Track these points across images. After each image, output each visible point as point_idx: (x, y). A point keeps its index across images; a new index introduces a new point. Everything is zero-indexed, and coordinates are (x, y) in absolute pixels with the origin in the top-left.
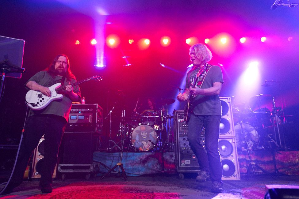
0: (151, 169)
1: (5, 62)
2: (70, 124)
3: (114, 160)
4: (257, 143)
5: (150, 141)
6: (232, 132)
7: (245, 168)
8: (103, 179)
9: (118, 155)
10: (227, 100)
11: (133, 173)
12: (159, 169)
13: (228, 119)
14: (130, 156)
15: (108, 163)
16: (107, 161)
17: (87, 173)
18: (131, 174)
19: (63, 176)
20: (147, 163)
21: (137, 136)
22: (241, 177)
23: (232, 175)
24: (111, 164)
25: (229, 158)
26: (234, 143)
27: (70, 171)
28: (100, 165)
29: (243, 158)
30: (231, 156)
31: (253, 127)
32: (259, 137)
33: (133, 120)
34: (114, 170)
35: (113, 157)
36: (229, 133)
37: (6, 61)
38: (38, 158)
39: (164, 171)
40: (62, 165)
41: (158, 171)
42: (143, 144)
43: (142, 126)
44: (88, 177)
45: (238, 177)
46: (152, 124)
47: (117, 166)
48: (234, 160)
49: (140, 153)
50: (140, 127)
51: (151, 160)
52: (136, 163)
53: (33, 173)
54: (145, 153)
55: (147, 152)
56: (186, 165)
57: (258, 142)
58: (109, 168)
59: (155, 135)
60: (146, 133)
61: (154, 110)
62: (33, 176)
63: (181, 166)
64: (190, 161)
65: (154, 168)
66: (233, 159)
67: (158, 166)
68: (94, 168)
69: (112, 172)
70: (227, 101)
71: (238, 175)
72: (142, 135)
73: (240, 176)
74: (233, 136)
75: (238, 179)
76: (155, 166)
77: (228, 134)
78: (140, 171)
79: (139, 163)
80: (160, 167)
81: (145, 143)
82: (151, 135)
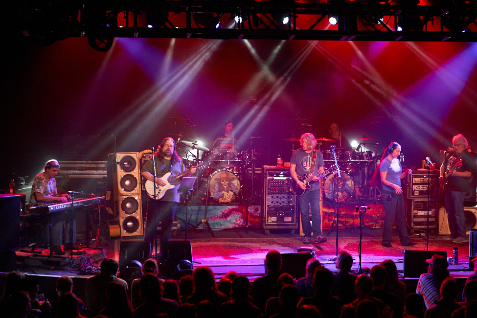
0: (234, 223)
5: (231, 191)
9: (197, 209)
11: (215, 228)
12: (243, 224)
14: (210, 210)
20: (230, 217)
21: (217, 185)
31: (349, 177)
34: (198, 226)
39: (248, 225)
41: (241, 225)
42: (223, 194)
43: (222, 173)
47: (202, 222)
51: (234, 214)
52: (217, 218)
56: (273, 222)
59: (238, 185)
60: (227, 182)
63: (267, 222)
64: (276, 218)
67: (242, 220)
68: (180, 225)
72: (223, 184)
78: (221, 225)
79: (221, 218)
80: (244, 221)
81: (226, 193)
82: (233, 184)
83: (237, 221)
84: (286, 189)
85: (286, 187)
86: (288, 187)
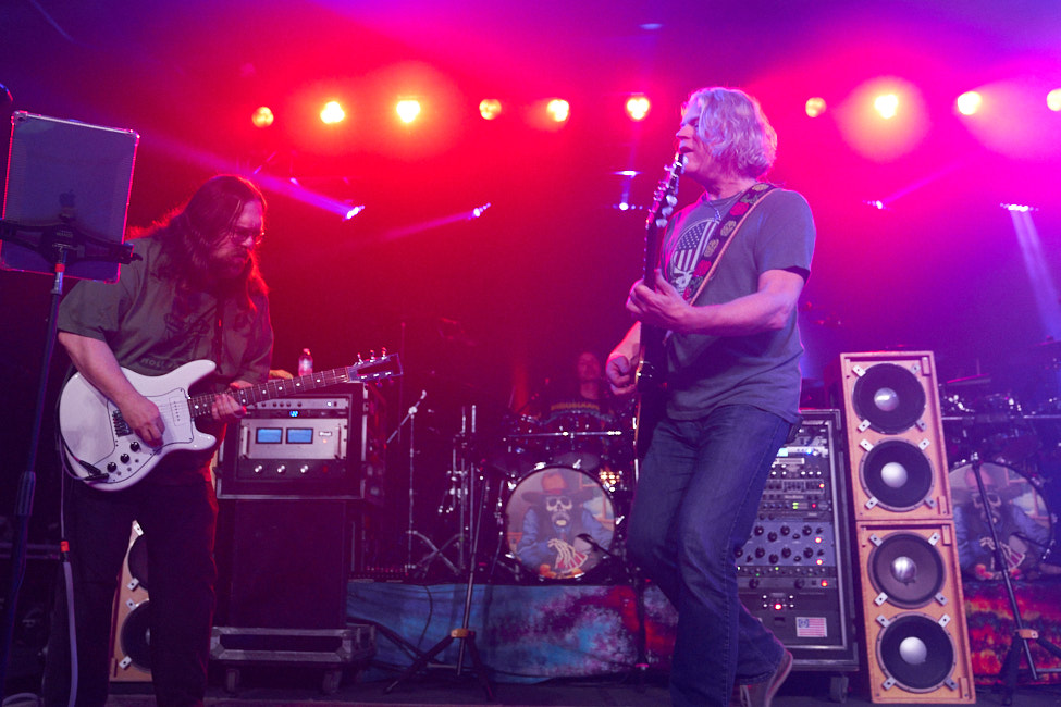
0: (593, 656)
1: (65, 219)
2: (257, 462)
3: (433, 616)
4: (1041, 549)
5: (584, 537)
6: (938, 499)
7: (992, 653)
8: (391, 692)
9: (451, 596)
10: (917, 362)
11: (517, 672)
12: (626, 657)
13: (922, 447)
15: (409, 627)
16: (404, 621)
17: (327, 668)
18: (505, 673)
19: (232, 679)
20: (574, 630)
21: (531, 517)
22: (977, 692)
23: (942, 683)
24: (420, 633)
25: (929, 611)
26: (950, 545)
27: (259, 655)
28: (376, 633)
29: (983, 610)
30: (937, 601)
31: (1022, 480)
32: (1050, 520)
33: (510, 450)
34: (436, 657)
35: (431, 600)
36: (925, 503)
37: (68, 216)
38: (130, 601)
39: (646, 662)
40: (228, 631)
41: (620, 664)
42: (554, 548)
43: (551, 475)
44: (332, 683)
45: (965, 692)
46: (592, 465)
47: (449, 639)
48: (948, 619)
49: (544, 588)
50: (544, 478)
51: (590, 617)
52: (527, 631)
53: (113, 660)
54: (567, 588)
55: (573, 582)
57: (1049, 542)
58: (416, 646)
59: (606, 514)
60: (567, 504)
61: (598, 408)
62: (112, 671)
65: (602, 652)
66: (945, 614)
67: (622, 644)
68: (355, 646)
69: (430, 665)
70: (918, 368)
71: (964, 681)
72: (552, 513)
73: (973, 687)
74: (943, 516)
75: (965, 700)
76: (606, 641)
77: (923, 507)
78: (543, 661)
79: (541, 631)
80: (629, 645)
81: (565, 544)
82: (588, 512)
83: (603, 645)
84: (794, 497)
85: (789, 488)
86: (798, 488)
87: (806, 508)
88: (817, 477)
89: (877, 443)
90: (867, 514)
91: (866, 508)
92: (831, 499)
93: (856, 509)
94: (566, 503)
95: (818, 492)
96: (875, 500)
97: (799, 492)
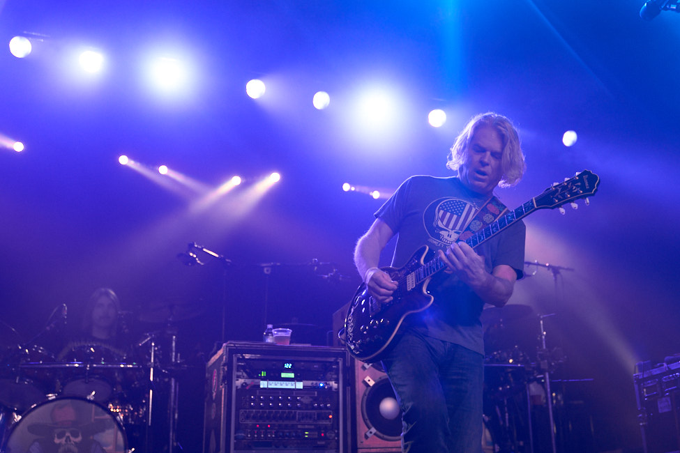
33: (17, 381)
43: (62, 407)
82: (99, 444)
84: (306, 427)
85: (303, 418)
86: (311, 418)
87: (316, 436)
88: (327, 408)
89: (378, 379)
90: (366, 443)
91: (366, 437)
92: (338, 429)
93: (358, 437)
94: (76, 436)
95: (327, 423)
96: (373, 430)
97: (311, 422)
